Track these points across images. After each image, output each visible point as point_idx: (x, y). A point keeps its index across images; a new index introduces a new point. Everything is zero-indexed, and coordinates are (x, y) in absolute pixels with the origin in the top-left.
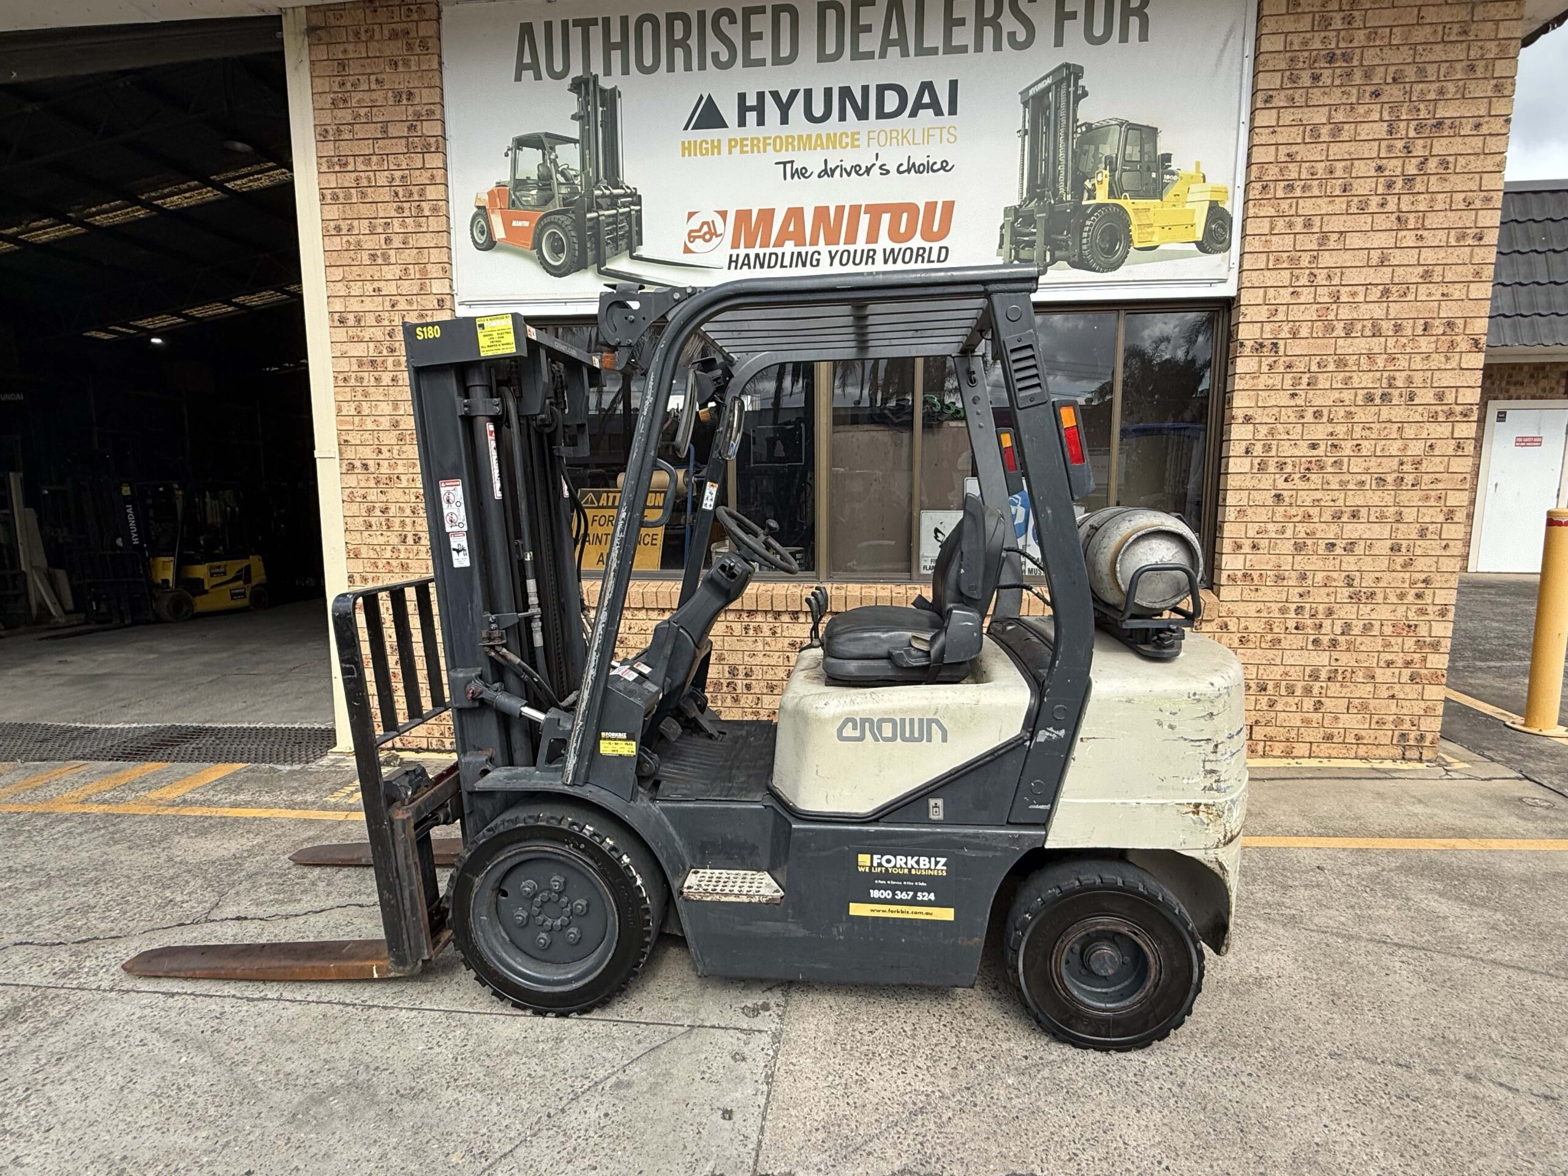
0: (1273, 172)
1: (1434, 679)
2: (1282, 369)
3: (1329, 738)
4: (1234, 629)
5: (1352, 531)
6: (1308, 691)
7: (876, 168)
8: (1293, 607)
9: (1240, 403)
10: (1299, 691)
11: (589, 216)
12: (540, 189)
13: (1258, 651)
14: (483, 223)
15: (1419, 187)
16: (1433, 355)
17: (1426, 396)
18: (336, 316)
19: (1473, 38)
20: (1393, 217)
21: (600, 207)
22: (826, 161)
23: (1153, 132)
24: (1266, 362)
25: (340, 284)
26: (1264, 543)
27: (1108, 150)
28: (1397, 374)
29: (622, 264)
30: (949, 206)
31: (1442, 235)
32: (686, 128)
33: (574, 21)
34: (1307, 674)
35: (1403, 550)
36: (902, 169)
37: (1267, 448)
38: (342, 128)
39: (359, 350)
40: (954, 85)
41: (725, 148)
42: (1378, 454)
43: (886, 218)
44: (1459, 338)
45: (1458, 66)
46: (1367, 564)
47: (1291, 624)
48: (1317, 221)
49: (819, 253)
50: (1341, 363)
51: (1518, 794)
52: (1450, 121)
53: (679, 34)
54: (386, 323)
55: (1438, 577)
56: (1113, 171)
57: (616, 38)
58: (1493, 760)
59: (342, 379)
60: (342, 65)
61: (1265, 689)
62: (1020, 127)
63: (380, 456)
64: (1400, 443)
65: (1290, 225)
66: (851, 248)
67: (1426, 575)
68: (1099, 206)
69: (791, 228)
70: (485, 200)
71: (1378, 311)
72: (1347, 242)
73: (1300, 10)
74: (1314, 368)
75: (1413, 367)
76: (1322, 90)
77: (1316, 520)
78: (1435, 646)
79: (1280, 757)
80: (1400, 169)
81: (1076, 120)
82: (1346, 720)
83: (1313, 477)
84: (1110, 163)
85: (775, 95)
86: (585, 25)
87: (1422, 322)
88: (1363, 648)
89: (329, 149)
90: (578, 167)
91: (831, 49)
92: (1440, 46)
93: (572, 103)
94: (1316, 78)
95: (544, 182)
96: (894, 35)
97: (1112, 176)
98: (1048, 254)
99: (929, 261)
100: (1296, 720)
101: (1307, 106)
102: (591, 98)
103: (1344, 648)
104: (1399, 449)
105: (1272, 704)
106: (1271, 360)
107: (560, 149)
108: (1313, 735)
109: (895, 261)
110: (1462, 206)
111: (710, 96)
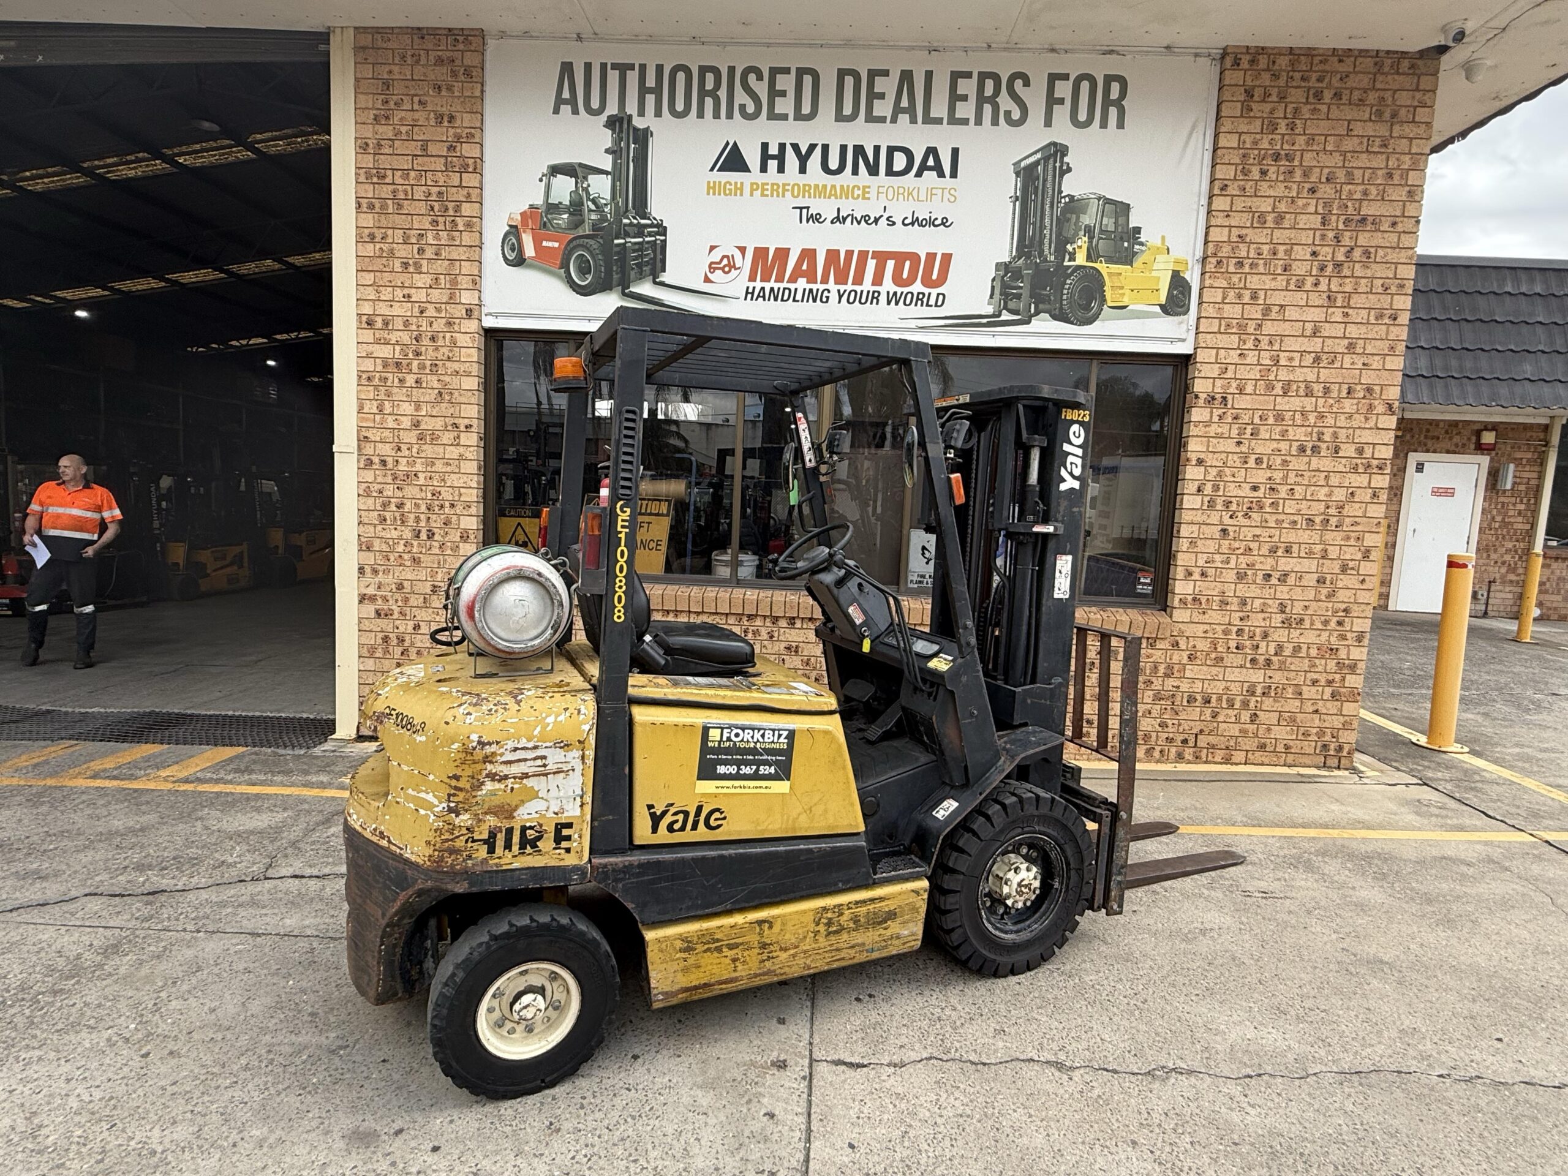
0: (1226, 250)
1: (1352, 696)
3: (1262, 747)
4: (1184, 647)
5: (1285, 564)
6: (1245, 705)
7: (883, 219)
8: (1235, 629)
9: (1194, 447)
10: (1238, 705)
11: (616, 242)
12: (571, 214)
13: (1205, 668)
14: (514, 240)
15: (1346, 272)
16: (1355, 416)
17: (1348, 450)
18: (364, 318)
19: (1391, 150)
20: (1325, 296)
21: (627, 235)
22: (839, 210)
23: (1127, 207)
24: (1216, 412)
25: (371, 288)
26: (1211, 572)
27: (1087, 220)
28: (1325, 430)
29: (646, 289)
30: (947, 258)
31: (1364, 313)
32: (712, 169)
33: (612, 64)
34: (1245, 689)
35: (1328, 582)
36: (906, 222)
37: (1216, 488)
38: (383, 142)
39: (385, 352)
40: (955, 152)
41: (747, 190)
42: (1308, 498)
43: (890, 264)
44: (1376, 402)
45: (1380, 173)
46: (1297, 594)
47: (1233, 644)
48: (1262, 294)
49: (829, 291)
51: (1418, 797)
52: (1372, 218)
53: (709, 85)
54: (414, 327)
55: (1355, 607)
56: (1091, 238)
57: (651, 82)
58: (1398, 770)
59: (365, 378)
60: (387, 84)
61: (1209, 702)
62: (1012, 194)
63: (399, 454)
64: (1327, 489)
65: (1240, 296)
66: (858, 288)
67: (1346, 605)
68: (1079, 267)
69: (804, 267)
70: (517, 220)
71: (1311, 376)
72: (1287, 314)
73: (1252, 114)
74: (1257, 420)
75: (1338, 425)
76: (1269, 183)
77: (1256, 553)
78: (1353, 668)
79: (1221, 763)
80: (1331, 256)
81: (1060, 192)
82: (1277, 732)
83: (1254, 515)
84: (1089, 231)
85: (796, 147)
86: (623, 69)
87: (1346, 386)
88: (1292, 668)
89: (368, 161)
90: (608, 197)
91: (847, 110)
92: (1364, 156)
93: (607, 138)
94: (1264, 173)
95: (576, 207)
96: (905, 103)
97: (1090, 242)
98: (1033, 306)
99: (928, 305)
100: (1235, 730)
101: (1256, 196)
102: (624, 135)
103: (1276, 667)
104: (1326, 495)
105: (1215, 716)
106: (1221, 411)
107: (592, 179)
108: (1249, 744)
109: (897, 303)
110: (1380, 290)
111: (735, 143)
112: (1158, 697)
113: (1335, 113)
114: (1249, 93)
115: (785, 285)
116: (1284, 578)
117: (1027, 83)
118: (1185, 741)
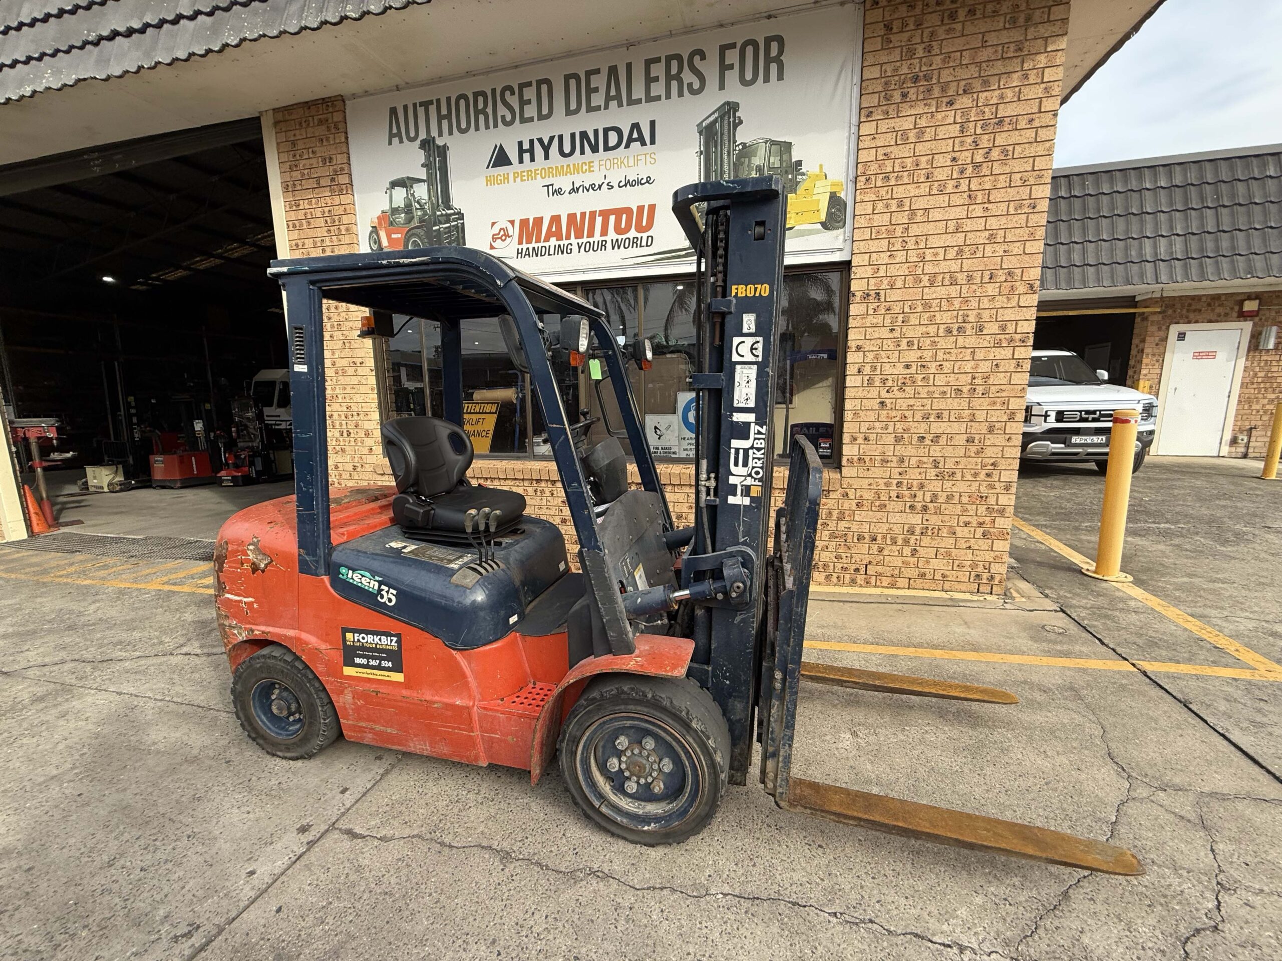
0: (874, 168)
1: (1003, 535)
2: (883, 312)
3: (922, 575)
4: (853, 497)
5: (937, 428)
6: (906, 542)
7: (605, 185)
8: (895, 482)
9: (854, 336)
10: (900, 542)
11: (434, 228)
12: (406, 213)
13: (870, 513)
14: (376, 236)
15: (985, 170)
16: (997, 298)
17: (992, 328)
19: (1026, 53)
20: (965, 195)
21: (441, 223)
22: (573, 183)
23: (789, 145)
24: (871, 306)
26: (872, 437)
27: (757, 160)
28: (970, 312)
30: (652, 208)
31: (1003, 206)
32: (488, 167)
33: (419, 103)
34: (906, 529)
35: (976, 441)
36: (621, 184)
37: (874, 368)
38: (296, 183)
40: (653, 124)
41: (511, 179)
42: (956, 371)
43: (612, 218)
45: (1015, 76)
46: (949, 451)
47: (894, 494)
48: (907, 201)
49: (571, 245)
50: (927, 305)
52: (1009, 119)
53: (481, 106)
55: (1002, 461)
57: (444, 111)
58: (1047, 596)
61: (875, 540)
62: (698, 150)
64: (972, 363)
65: (887, 206)
66: (591, 240)
67: (994, 460)
69: (554, 229)
70: (376, 222)
71: (955, 266)
72: (929, 216)
73: (891, 46)
74: (907, 310)
75: (982, 306)
76: (909, 104)
77: (911, 420)
78: (1002, 512)
79: (888, 588)
80: (970, 159)
81: (735, 142)
82: (935, 564)
83: (907, 389)
84: (757, 171)
85: (540, 140)
86: (426, 104)
87: (989, 272)
88: (947, 512)
89: (290, 197)
90: (426, 197)
91: (573, 106)
92: (1000, 62)
93: (421, 156)
94: (904, 95)
95: (408, 208)
96: (613, 92)
99: (641, 246)
100: (898, 562)
101: (898, 117)
102: (431, 152)
103: (933, 512)
104: (972, 368)
105: (881, 550)
106: (875, 305)
107: (416, 187)
108: (913, 573)
109: (619, 248)
110: (1019, 183)
111: (501, 145)
112: (833, 536)
113: (969, 29)
114: (888, 28)
115: (542, 244)
116: (936, 439)
117: (703, 58)
118: (857, 570)
